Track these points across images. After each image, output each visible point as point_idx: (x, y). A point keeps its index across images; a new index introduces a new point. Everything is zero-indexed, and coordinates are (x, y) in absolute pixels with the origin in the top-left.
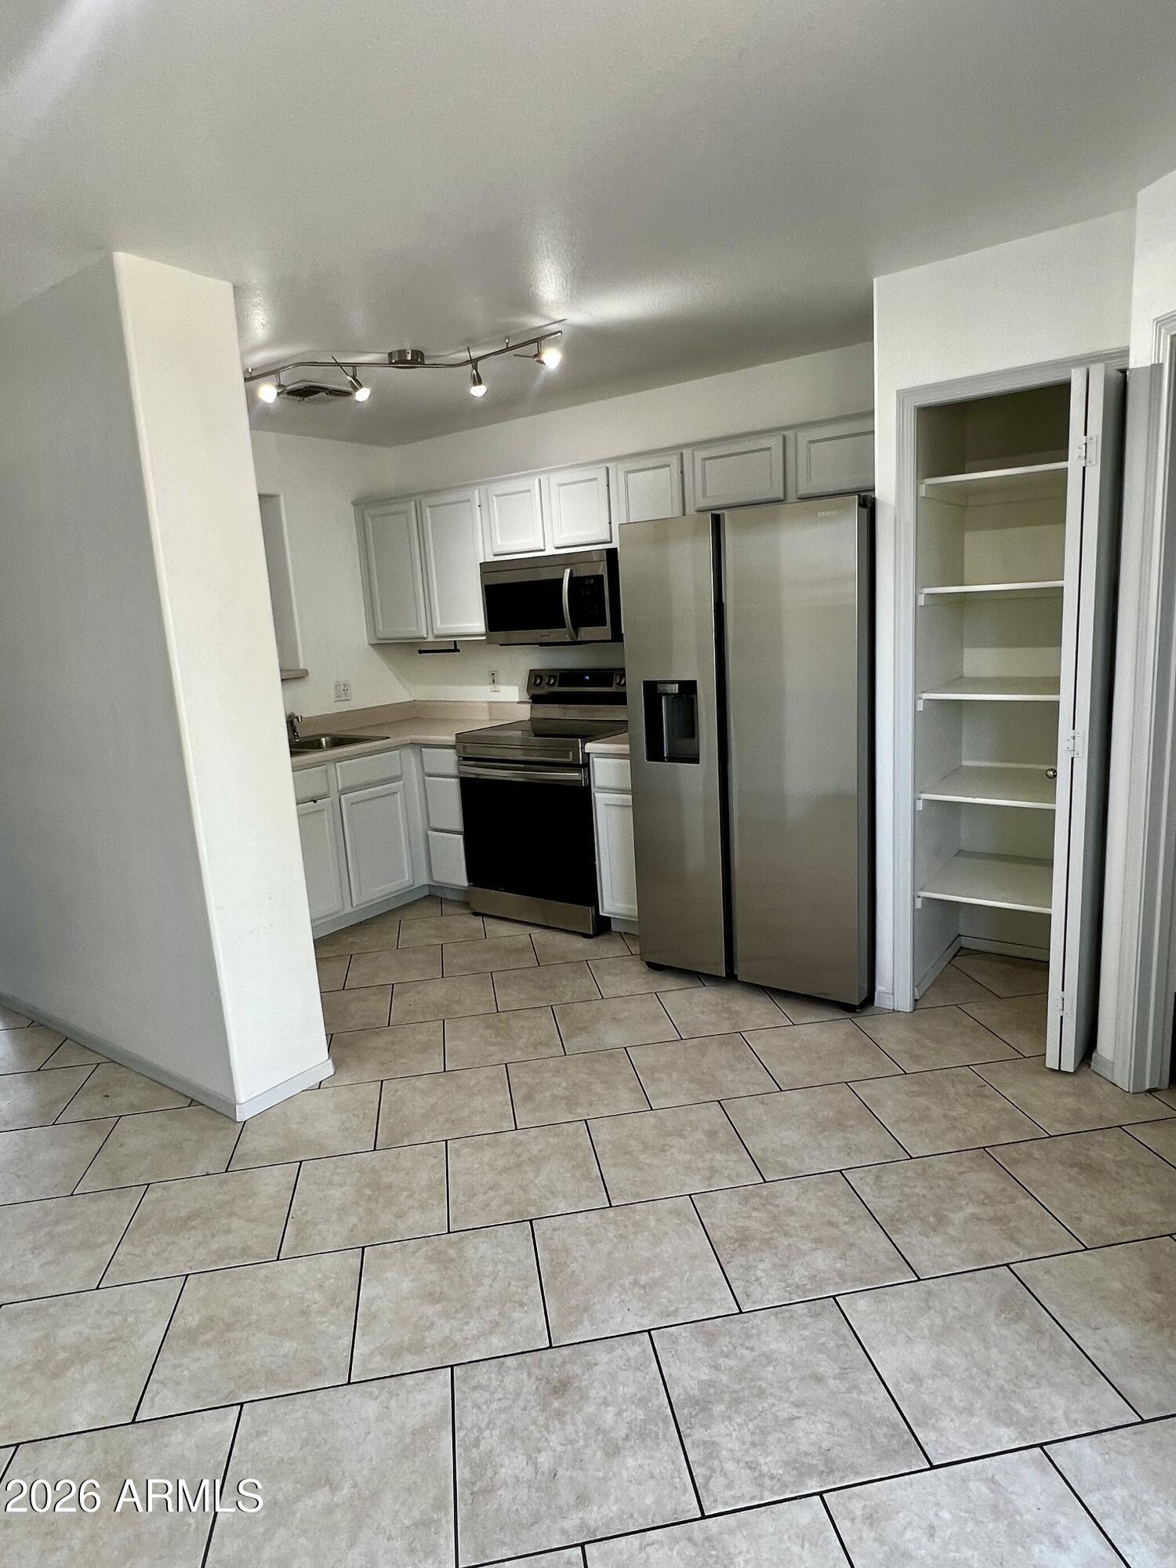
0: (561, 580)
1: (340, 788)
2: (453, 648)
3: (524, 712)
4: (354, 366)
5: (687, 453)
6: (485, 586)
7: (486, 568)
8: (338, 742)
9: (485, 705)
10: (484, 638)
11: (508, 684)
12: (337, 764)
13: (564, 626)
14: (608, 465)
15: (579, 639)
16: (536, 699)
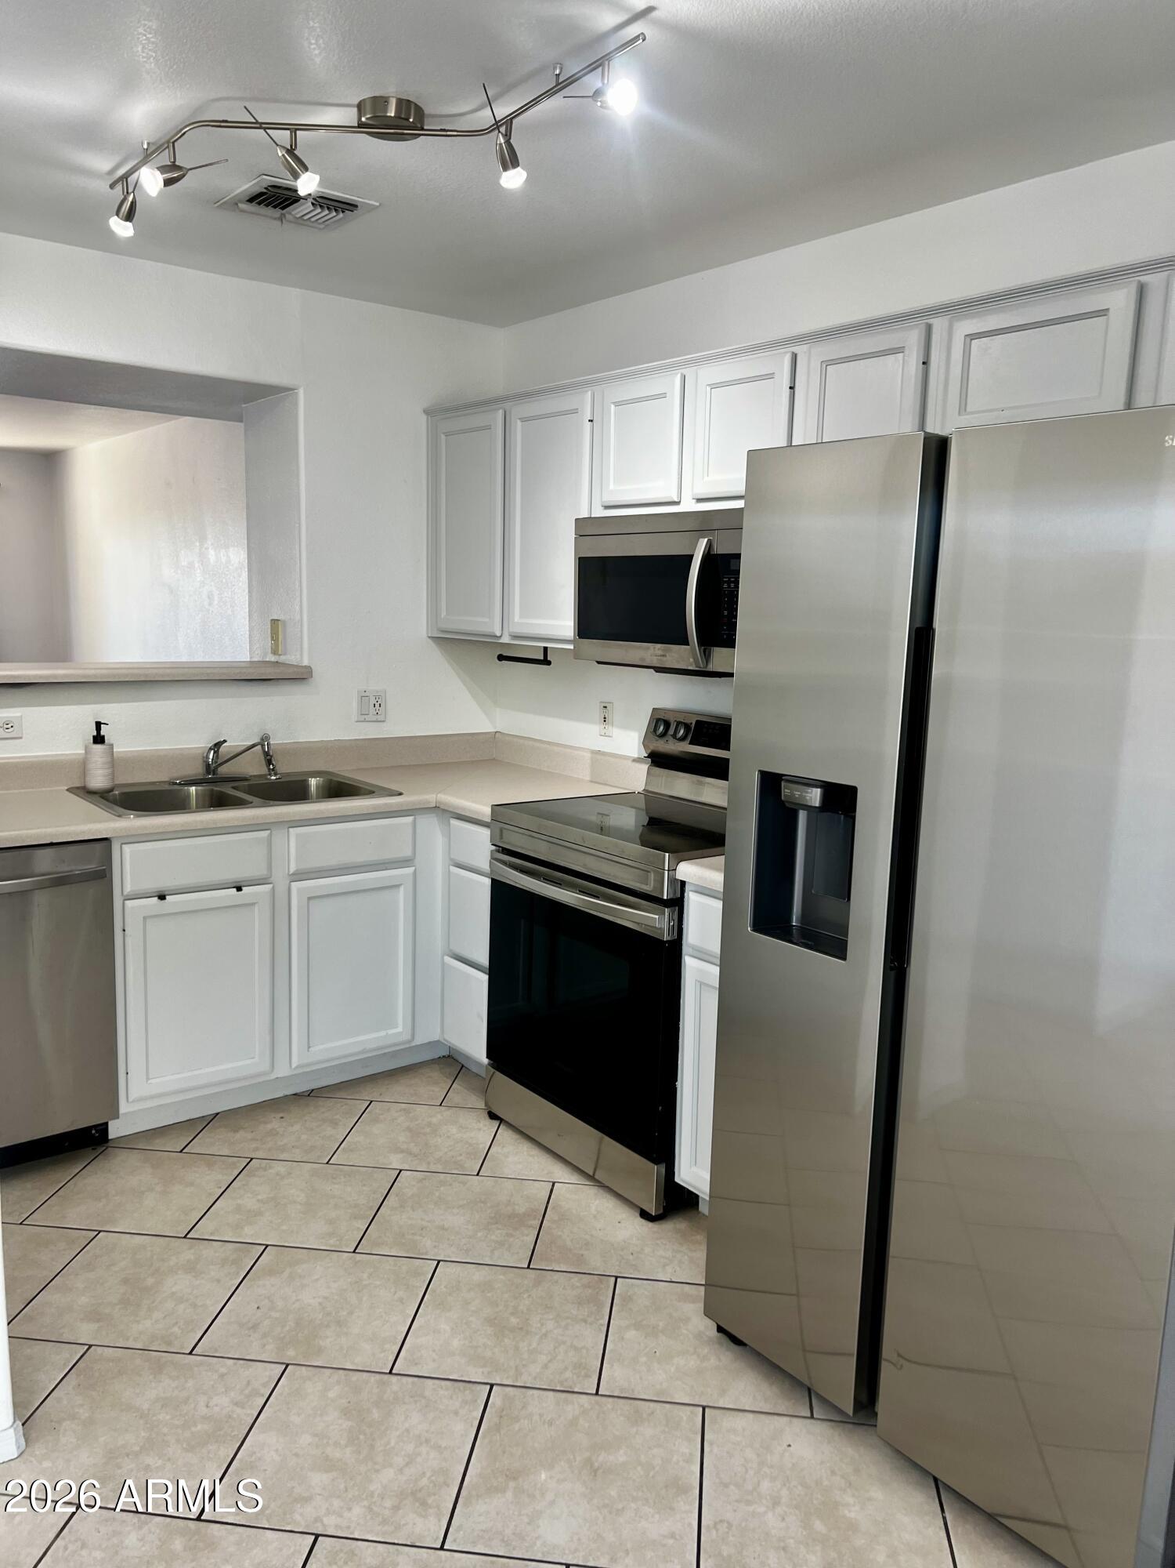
0: (690, 557)
1: (292, 871)
2: (542, 658)
3: (637, 778)
4: (294, 129)
5: (939, 324)
6: (579, 558)
7: (585, 528)
8: (337, 789)
9: (588, 755)
10: (571, 647)
11: (625, 727)
12: (291, 830)
13: (685, 641)
14: (795, 349)
15: (711, 668)
16: (658, 760)
